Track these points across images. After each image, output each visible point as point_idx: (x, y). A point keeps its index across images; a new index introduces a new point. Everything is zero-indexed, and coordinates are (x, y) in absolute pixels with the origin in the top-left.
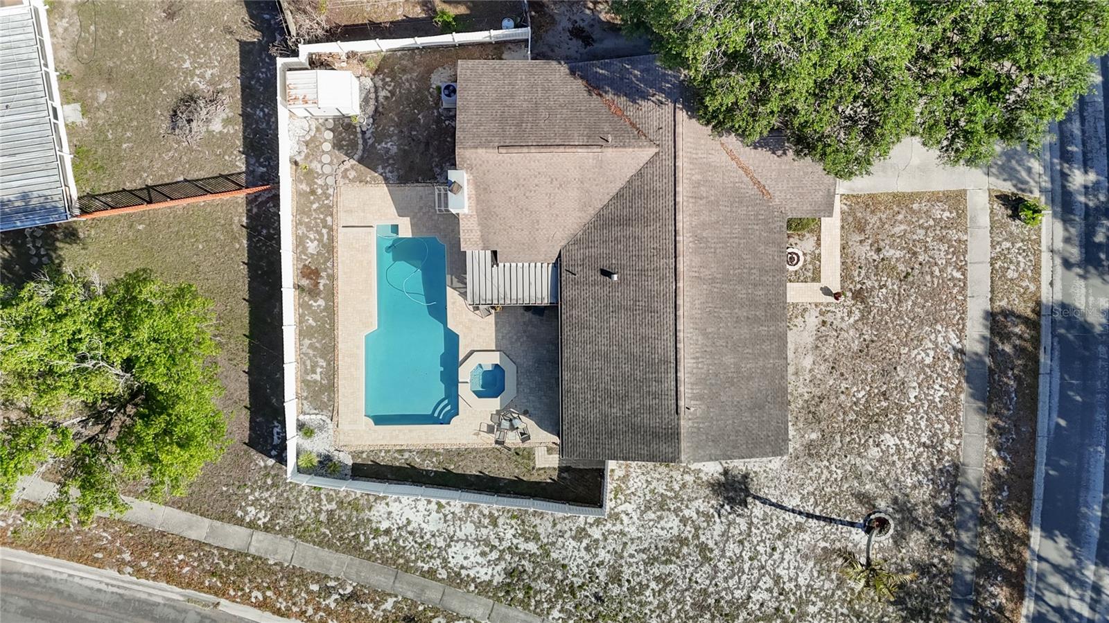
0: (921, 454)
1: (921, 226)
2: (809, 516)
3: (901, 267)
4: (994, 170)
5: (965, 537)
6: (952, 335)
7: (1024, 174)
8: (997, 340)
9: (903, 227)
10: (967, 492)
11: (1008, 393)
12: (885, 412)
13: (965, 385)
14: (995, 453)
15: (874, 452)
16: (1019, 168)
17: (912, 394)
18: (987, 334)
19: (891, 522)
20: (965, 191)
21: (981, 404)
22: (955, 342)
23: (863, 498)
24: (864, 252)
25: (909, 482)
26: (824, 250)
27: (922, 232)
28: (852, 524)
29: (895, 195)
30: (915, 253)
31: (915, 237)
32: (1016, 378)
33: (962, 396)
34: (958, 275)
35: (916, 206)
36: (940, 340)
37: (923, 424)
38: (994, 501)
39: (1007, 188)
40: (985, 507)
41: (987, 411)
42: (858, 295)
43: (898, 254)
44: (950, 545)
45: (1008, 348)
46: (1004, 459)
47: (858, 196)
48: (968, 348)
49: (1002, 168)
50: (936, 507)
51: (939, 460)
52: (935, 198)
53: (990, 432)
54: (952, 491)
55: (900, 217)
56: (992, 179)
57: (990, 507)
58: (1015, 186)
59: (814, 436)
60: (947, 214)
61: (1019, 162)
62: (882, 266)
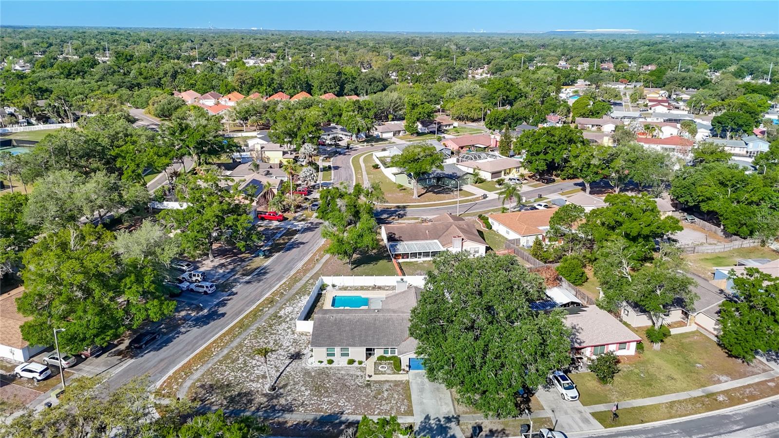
0: (299, 401)
1: (397, 402)
2: (281, 373)
3: (380, 396)
4: (423, 424)
5: (260, 413)
6: (349, 411)
7: (423, 434)
8: (347, 424)
9: (397, 397)
10: (280, 414)
11: (321, 427)
12: (319, 391)
13: (327, 414)
14: (295, 423)
15: (303, 388)
16: (425, 432)
17: (326, 399)
18: (350, 421)
19: (273, 392)
20: (413, 415)
21: (318, 418)
22: (347, 412)
23: (285, 386)
24: (386, 386)
25: (288, 398)
26: (386, 375)
27: (395, 402)
28: (275, 382)
29: (410, 394)
30: (385, 400)
31: (392, 401)
32: (328, 431)
33: (322, 414)
34: (376, 413)
35: (406, 401)
36: (348, 407)
37: (313, 402)
38: (274, 423)
39: (416, 428)
40: (271, 420)
41: (315, 420)
42: (368, 385)
43: (385, 396)
44: (258, 410)
45: (342, 428)
46: (292, 426)
47: (409, 385)
48: (343, 415)
49: (425, 427)
50: (276, 405)
51: (296, 406)
52: (410, 407)
53: (305, 421)
54: (281, 410)
55: (401, 396)
56: (420, 424)
57: (271, 421)
58: (417, 431)
59: (313, 374)
60: (403, 410)
61: (428, 433)
62: (380, 392)
